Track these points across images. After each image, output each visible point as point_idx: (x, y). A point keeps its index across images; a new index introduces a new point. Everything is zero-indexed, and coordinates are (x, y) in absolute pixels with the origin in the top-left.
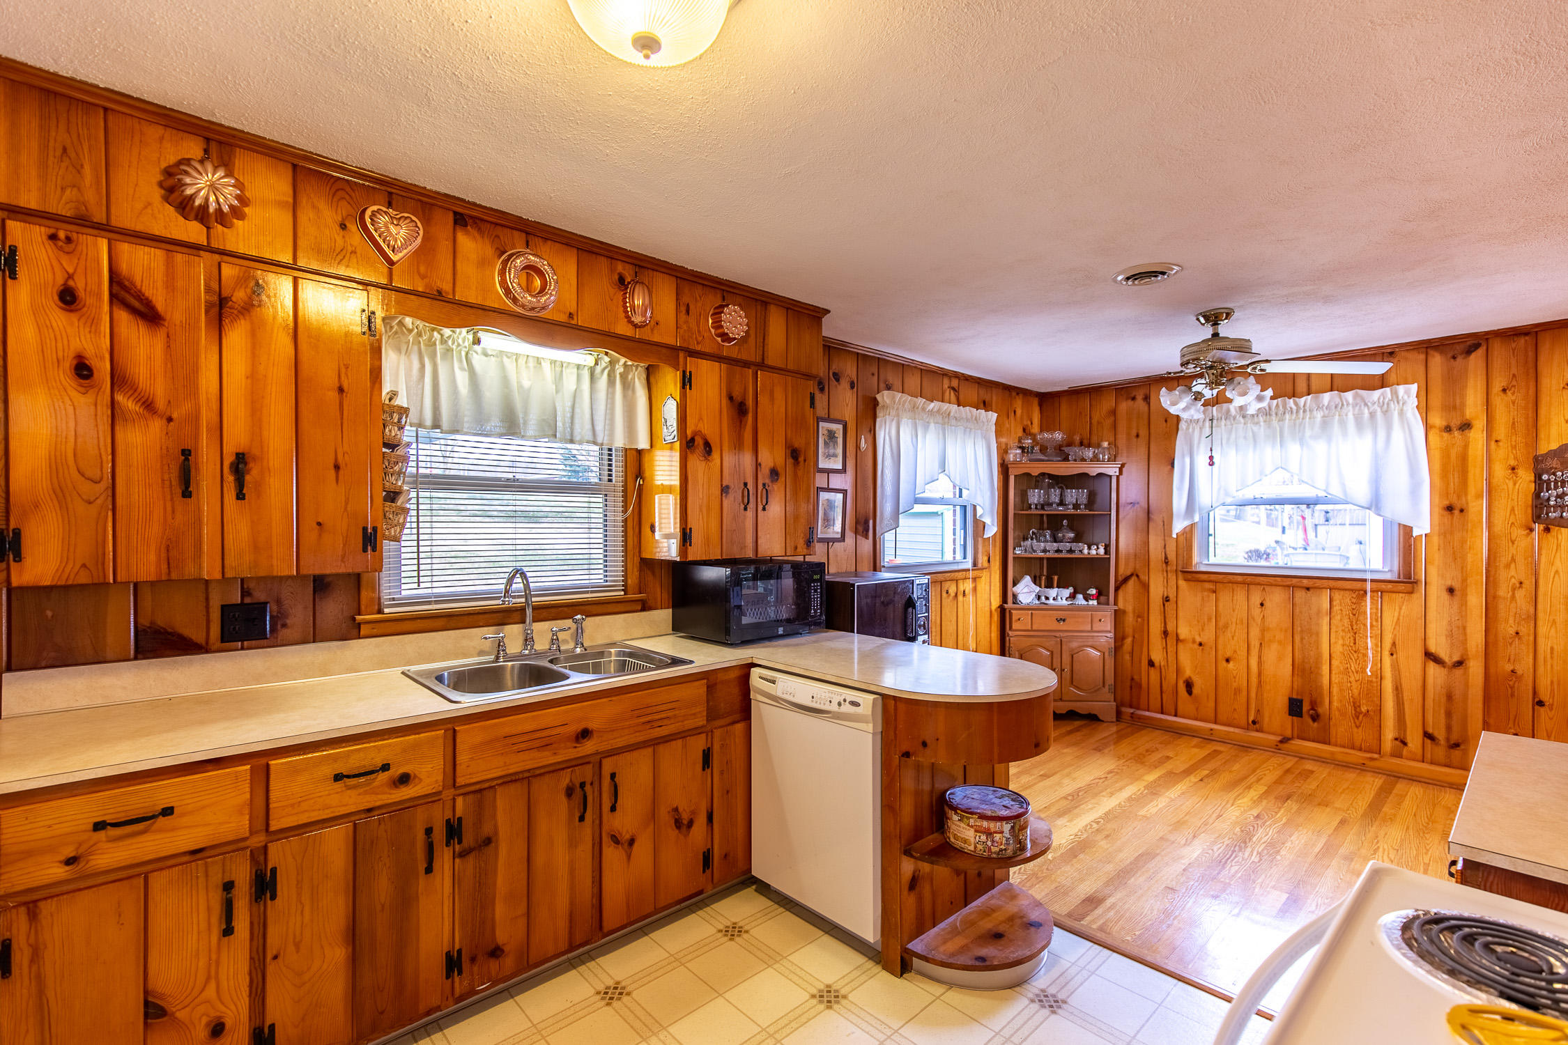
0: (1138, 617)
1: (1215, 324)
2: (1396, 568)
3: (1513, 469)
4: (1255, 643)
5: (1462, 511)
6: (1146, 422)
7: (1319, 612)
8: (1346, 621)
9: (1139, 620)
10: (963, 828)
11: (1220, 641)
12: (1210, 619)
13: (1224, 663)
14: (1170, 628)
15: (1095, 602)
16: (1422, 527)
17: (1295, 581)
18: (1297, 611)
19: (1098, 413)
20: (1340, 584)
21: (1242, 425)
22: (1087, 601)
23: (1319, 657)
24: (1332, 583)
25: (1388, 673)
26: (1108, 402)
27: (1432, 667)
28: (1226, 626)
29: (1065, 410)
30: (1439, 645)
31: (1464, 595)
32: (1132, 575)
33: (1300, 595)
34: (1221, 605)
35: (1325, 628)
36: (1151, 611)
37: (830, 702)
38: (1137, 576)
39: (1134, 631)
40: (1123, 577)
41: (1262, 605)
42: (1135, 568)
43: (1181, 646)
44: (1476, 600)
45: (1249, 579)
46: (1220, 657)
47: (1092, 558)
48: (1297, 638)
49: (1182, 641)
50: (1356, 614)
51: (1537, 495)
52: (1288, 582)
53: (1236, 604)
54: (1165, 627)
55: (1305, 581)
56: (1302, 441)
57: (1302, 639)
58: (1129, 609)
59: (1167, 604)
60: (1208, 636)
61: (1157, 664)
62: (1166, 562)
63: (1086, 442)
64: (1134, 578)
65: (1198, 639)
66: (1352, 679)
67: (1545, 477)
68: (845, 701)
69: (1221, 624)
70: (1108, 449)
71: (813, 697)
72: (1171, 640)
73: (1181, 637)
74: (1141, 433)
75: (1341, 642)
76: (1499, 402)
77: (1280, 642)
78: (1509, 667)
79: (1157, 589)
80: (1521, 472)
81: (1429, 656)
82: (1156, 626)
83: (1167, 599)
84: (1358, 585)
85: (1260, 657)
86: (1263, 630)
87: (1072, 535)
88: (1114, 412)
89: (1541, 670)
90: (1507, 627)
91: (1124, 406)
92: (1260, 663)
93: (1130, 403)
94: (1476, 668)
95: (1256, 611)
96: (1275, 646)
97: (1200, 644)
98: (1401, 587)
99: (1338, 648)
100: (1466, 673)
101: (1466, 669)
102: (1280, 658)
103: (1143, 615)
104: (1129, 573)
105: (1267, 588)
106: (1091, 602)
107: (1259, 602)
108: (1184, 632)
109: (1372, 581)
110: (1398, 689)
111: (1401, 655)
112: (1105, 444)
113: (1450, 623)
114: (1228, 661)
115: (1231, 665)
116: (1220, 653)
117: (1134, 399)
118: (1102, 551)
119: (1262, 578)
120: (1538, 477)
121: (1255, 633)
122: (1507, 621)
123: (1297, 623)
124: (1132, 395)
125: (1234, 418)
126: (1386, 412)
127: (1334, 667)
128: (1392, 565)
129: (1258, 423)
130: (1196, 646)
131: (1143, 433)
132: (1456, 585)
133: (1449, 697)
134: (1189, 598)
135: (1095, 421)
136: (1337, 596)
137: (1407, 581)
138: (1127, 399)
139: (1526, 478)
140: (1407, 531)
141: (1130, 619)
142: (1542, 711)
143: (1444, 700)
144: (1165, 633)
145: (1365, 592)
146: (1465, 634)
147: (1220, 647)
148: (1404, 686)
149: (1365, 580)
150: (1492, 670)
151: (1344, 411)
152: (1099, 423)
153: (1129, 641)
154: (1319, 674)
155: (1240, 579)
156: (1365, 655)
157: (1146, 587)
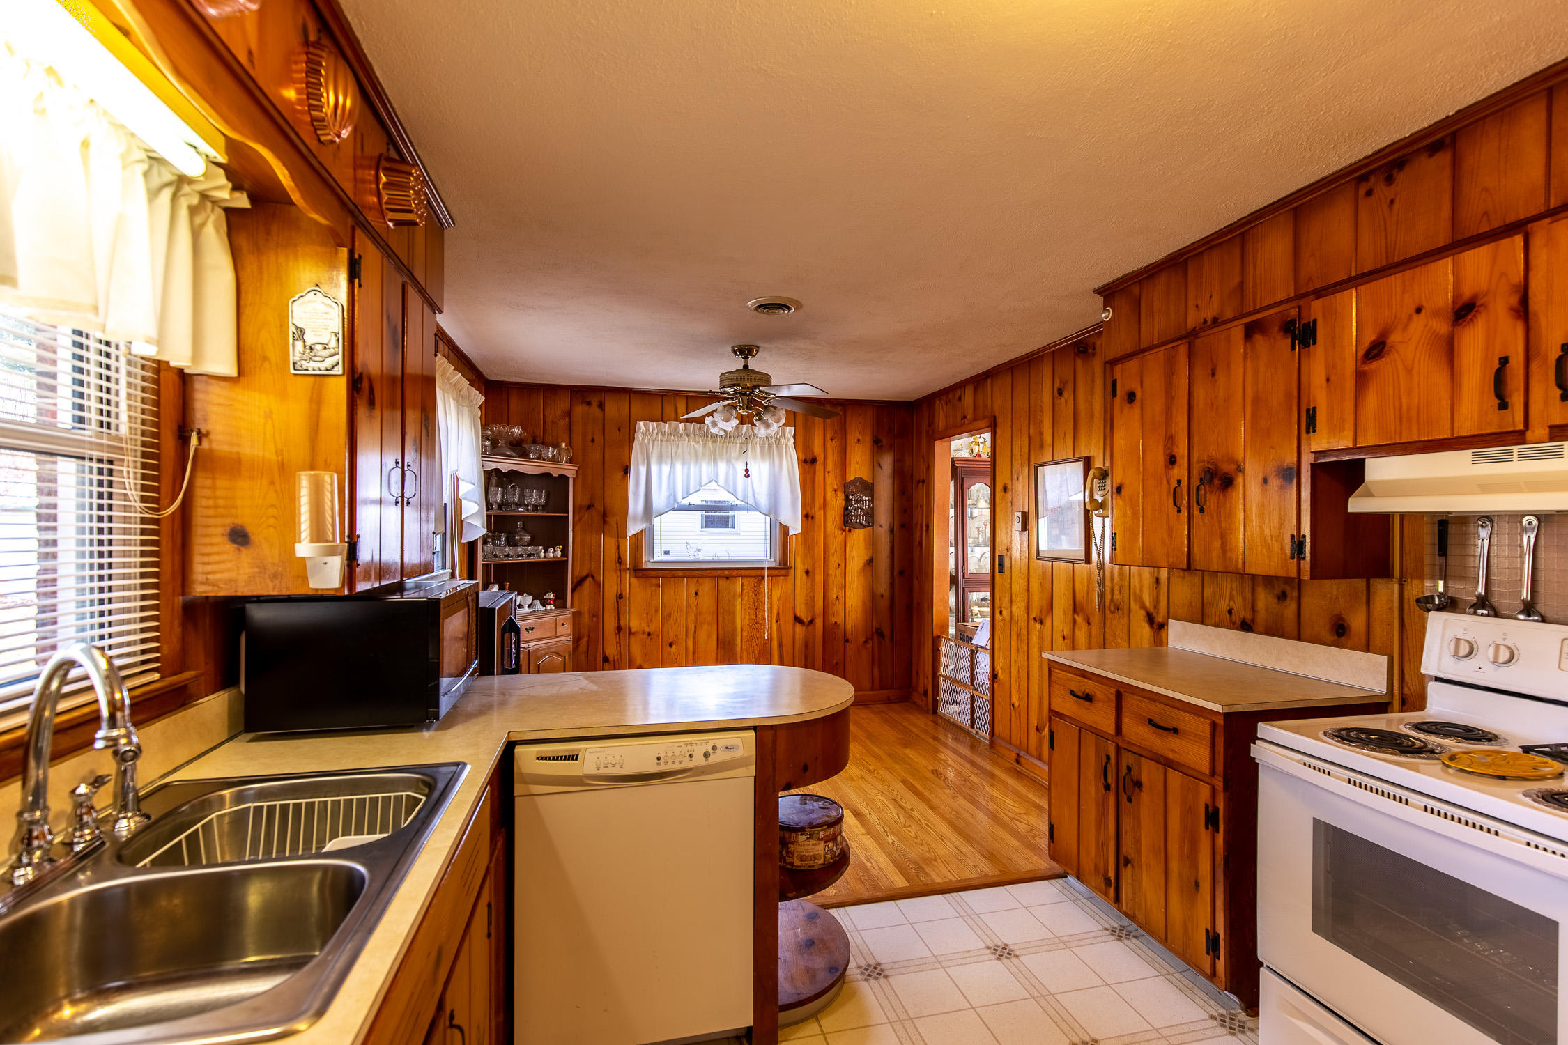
0: (594, 616)
1: (746, 358)
2: (778, 560)
3: (836, 491)
4: (691, 626)
5: (812, 518)
6: (601, 428)
7: (734, 595)
8: (751, 600)
9: (595, 619)
10: (813, 845)
11: (665, 629)
12: (657, 611)
13: (668, 648)
14: (623, 623)
15: (552, 607)
16: (796, 528)
17: (719, 572)
18: (720, 595)
19: (552, 412)
20: (748, 572)
21: (686, 442)
22: (544, 606)
23: (734, 630)
24: (743, 572)
25: (775, 636)
26: (563, 404)
27: (798, 626)
28: (669, 616)
29: (515, 403)
30: (801, 612)
31: (814, 575)
32: (587, 576)
33: (723, 582)
34: (666, 598)
35: (738, 608)
36: (606, 610)
37: (691, 756)
38: (593, 577)
39: (589, 631)
40: (579, 578)
41: (696, 594)
42: (590, 570)
43: (633, 639)
44: (819, 578)
45: (688, 573)
46: (665, 643)
47: (549, 562)
48: (720, 618)
49: (633, 634)
50: (757, 593)
51: (846, 508)
52: (715, 573)
53: (679, 594)
54: (619, 622)
55: (726, 572)
56: (729, 461)
57: (724, 618)
58: (585, 609)
59: (620, 601)
60: (654, 626)
61: (611, 659)
62: (620, 561)
63: (539, 440)
64: (589, 580)
65: (647, 630)
66: (754, 644)
67: (850, 497)
68: (714, 748)
69: (665, 614)
70: (567, 450)
71: (659, 759)
72: (624, 635)
73: (633, 631)
74: (596, 439)
75: (748, 617)
76: (829, 445)
77: (709, 623)
78: (834, 620)
79: (610, 590)
80: (838, 493)
81: (797, 619)
82: (610, 623)
83: (620, 597)
84: (758, 572)
85: (695, 638)
86: (698, 614)
87: (527, 538)
88: (569, 414)
89: (847, 619)
90: (833, 595)
91: (579, 410)
92: (695, 643)
93: (585, 407)
94: (819, 622)
95: (692, 600)
96: (705, 627)
97: (649, 634)
98: (783, 572)
99: (746, 622)
100: (814, 628)
101: (815, 625)
102: (709, 637)
103: (597, 615)
104: (584, 574)
105: (700, 580)
106: (549, 607)
107: (694, 591)
108: (635, 624)
109: (768, 568)
110: (780, 646)
111: (782, 621)
112: (564, 445)
113: (806, 595)
114: (671, 645)
115: (674, 649)
116: (665, 639)
117: (589, 404)
118: (559, 554)
119: (696, 572)
120: (846, 499)
121: (691, 617)
122: (833, 590)
123: (720, 606)
124: (588, 400)
125: (681, 436)
126: (778, 445)
127: (744, 637)
128: (775, 557)
129: (698, 442)
130: (645, 636)
131: (598, 438)
132: (810, 569)
133: (806, 646)
134: (638, 592)
135: (549, 419)
136: (746, 582)
137: (784, 567)
138: (582, 403)
139: (841, 496)
140: (784, 529)
141: (586, 619)
142: (848, 644)
143: (803, 648)
144: (619, 628)
145: (763, 577)
146: (814, 602)
147: (665, 634)
148: (784, 643)
149: (763, 569)
150: (826, 623)
151: (755, 441)
152: (552, 422)
153: (585, 640)
154: (735, 644)
155: (681, 573)
156: (763, 625)
157: (599, 586)
